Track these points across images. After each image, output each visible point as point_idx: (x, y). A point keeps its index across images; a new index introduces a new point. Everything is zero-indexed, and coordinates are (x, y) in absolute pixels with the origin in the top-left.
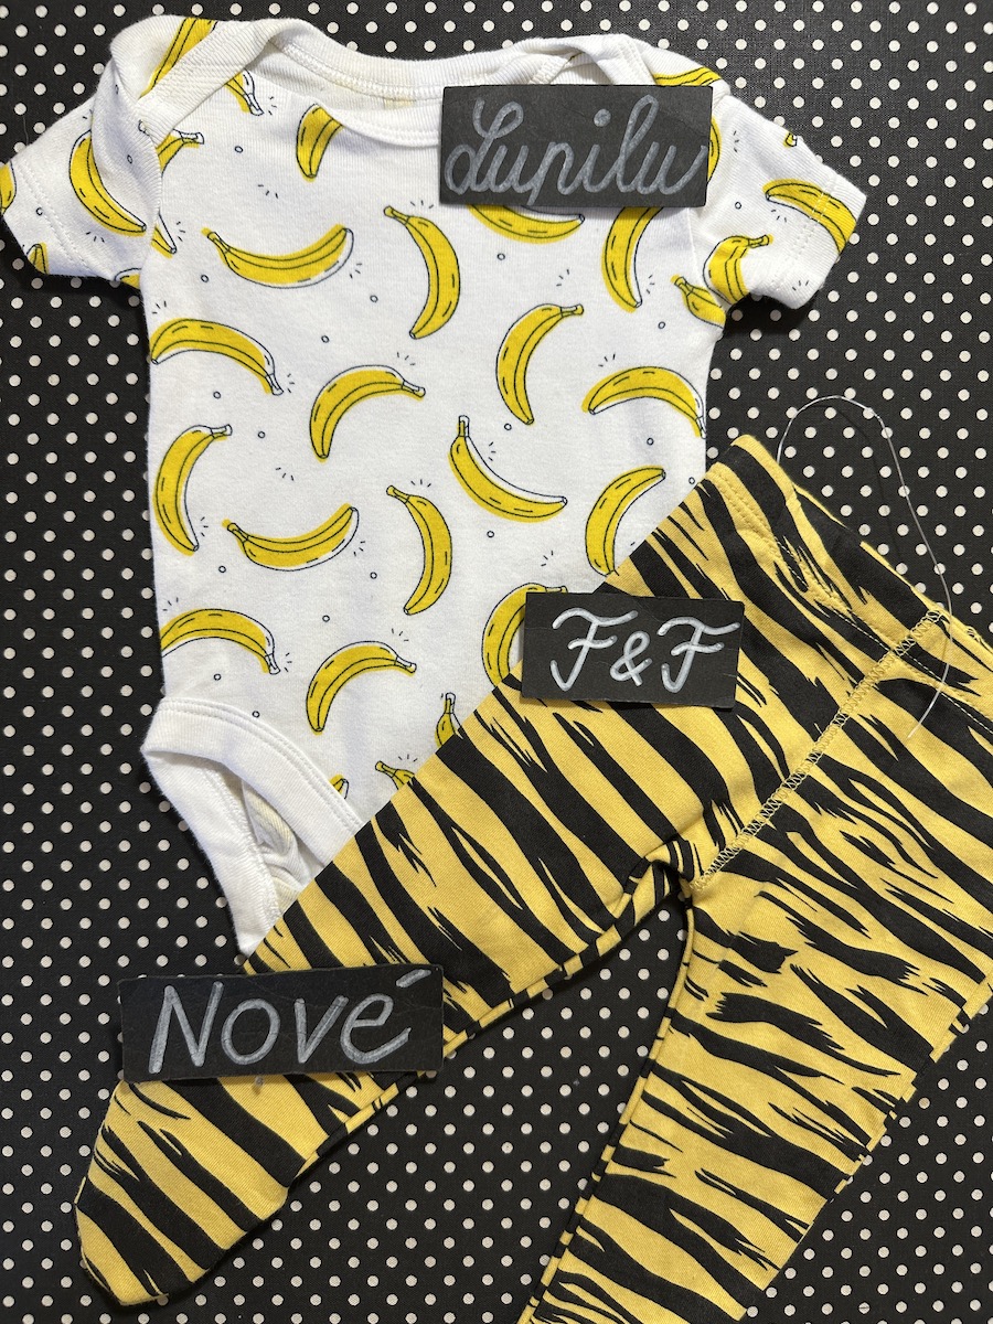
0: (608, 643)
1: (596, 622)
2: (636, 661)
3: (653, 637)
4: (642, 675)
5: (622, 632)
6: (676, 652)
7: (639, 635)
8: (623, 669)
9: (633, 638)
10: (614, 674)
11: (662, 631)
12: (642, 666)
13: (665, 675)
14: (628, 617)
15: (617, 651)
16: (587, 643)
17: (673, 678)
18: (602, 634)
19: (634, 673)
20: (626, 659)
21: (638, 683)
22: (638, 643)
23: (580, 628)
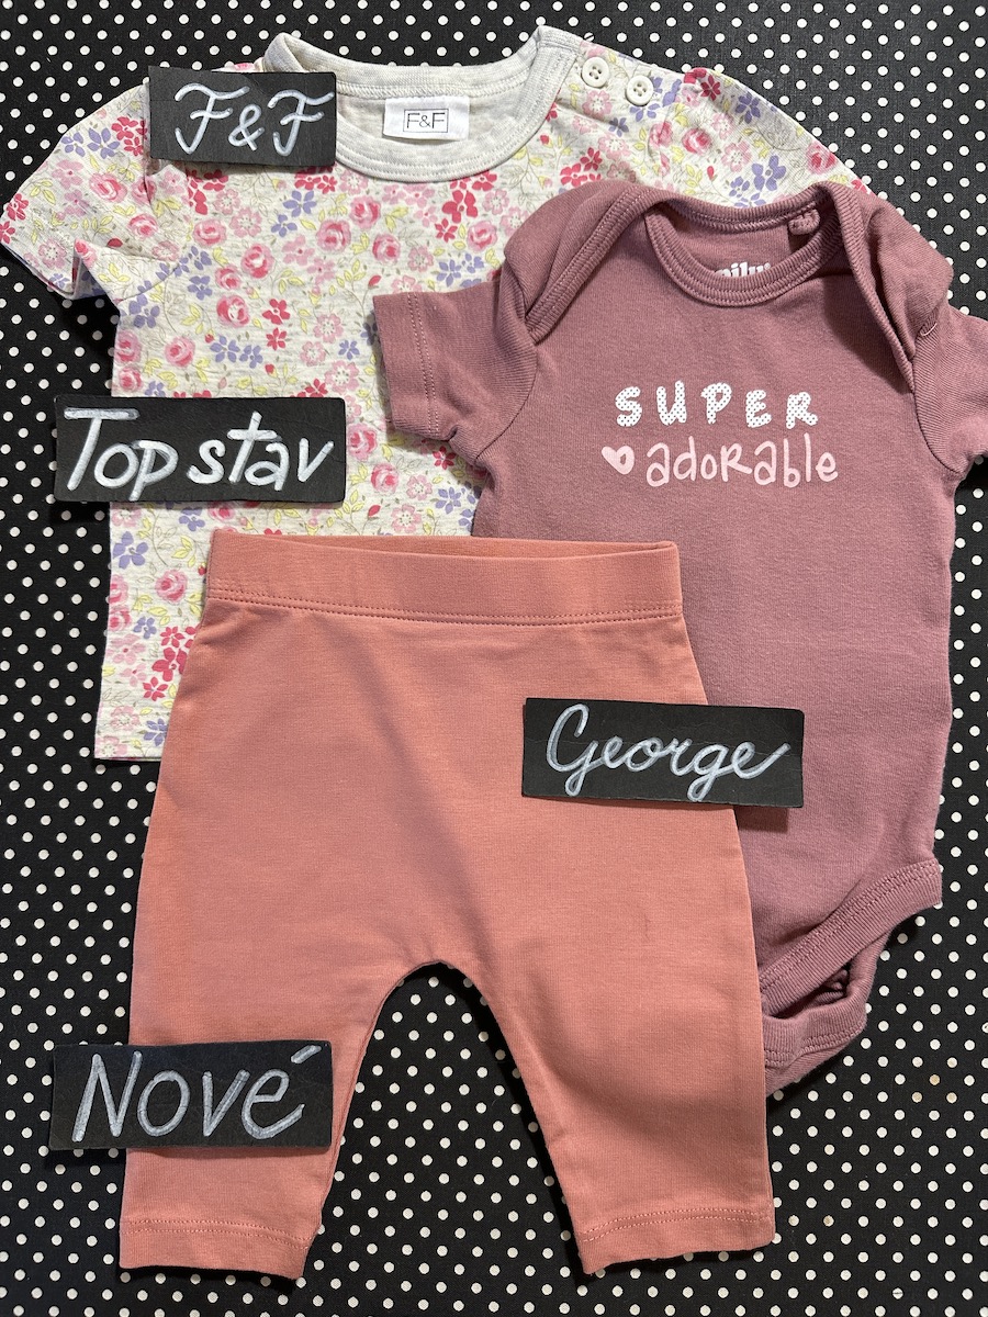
0: (226, 114)
1: (213, 96)
2: (251, 130)
3: (265, 111)
4: (256, 141)
5: (237, 105)
6: (284, 122)
7: (252, 107)
8: (240, 137)
9: (246, 111)
10: (232, 141)
11: (271, 104)
12: (256, 134)
13: (276, 141)
14: (241, 92)
15: (233, 121)
16: (207, 114)
17: (283, 143)
18: (219, 106)
19: (249, 140)
20: (242, 128)
21: (253, 148)
22: (251, 114)
23: (199, 101)
